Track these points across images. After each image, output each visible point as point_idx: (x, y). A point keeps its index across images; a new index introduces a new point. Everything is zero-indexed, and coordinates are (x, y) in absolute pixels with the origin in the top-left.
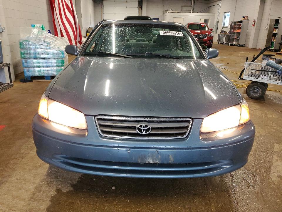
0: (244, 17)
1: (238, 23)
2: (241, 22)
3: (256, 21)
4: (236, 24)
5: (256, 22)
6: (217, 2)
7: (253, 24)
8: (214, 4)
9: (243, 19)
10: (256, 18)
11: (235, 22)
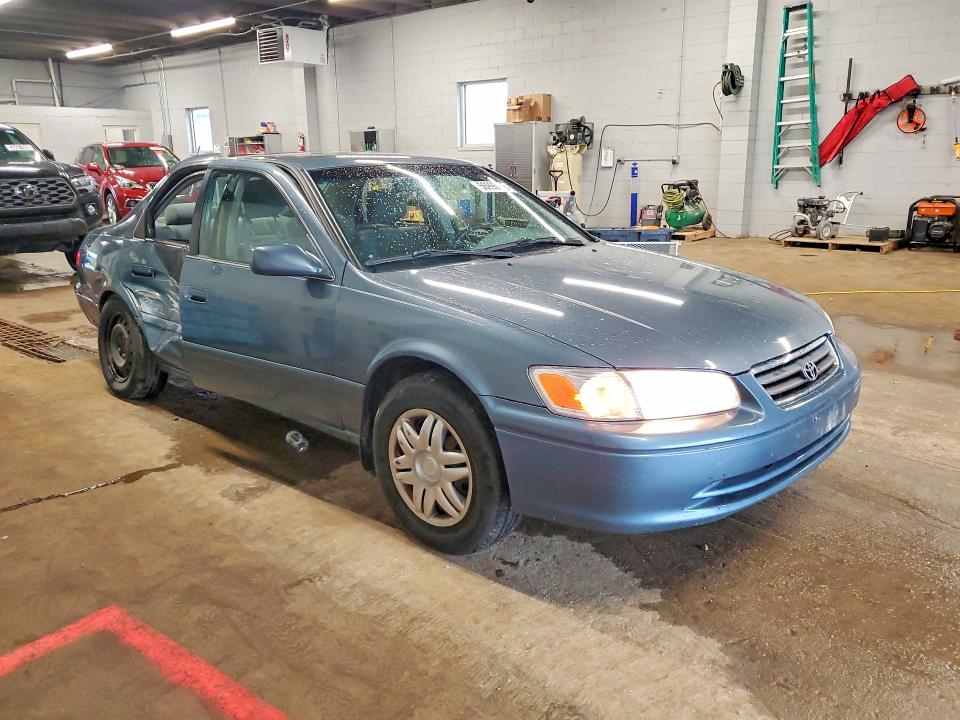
0: (264, 125)
1: (249, 142)
2: (260, 139)
3: (306, 135)
4: (243, 146)
5: (307, 139)
6: (147, 75)
7: (301, 144)
8: (139, 79)
9: (263, 131)
10: (304, 129)
11: (242, 140)
